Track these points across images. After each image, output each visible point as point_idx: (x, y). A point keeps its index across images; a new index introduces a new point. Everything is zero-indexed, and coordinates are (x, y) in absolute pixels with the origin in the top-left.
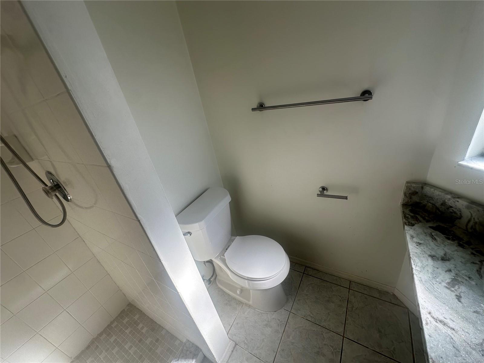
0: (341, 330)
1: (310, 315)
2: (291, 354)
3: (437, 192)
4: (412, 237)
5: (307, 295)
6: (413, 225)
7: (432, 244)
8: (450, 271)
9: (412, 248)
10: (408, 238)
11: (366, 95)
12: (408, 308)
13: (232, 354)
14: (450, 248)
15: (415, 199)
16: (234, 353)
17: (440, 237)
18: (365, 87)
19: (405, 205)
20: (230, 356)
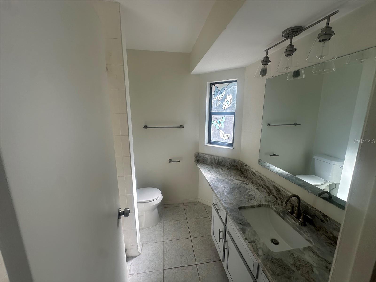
0: (185, 218)
1: (172, 219)
2: (170, 234)
3: (202, 154)
4: (199, 166)
5: (168, 214)
6: (199, 164)
7: (203, 166)
8: (208, 169)
9: (200, 168)
10: (199, 167)
11: (181, 127)
12: (203, 204)
13: (142, 248)
14: (207, 166)
15: (198, 158)
16: (143, 247)
17: (205, 165)
18: (181, 124)
19: (195, 161)
20: (142, 249)
